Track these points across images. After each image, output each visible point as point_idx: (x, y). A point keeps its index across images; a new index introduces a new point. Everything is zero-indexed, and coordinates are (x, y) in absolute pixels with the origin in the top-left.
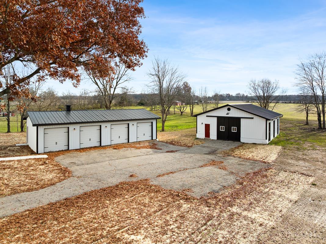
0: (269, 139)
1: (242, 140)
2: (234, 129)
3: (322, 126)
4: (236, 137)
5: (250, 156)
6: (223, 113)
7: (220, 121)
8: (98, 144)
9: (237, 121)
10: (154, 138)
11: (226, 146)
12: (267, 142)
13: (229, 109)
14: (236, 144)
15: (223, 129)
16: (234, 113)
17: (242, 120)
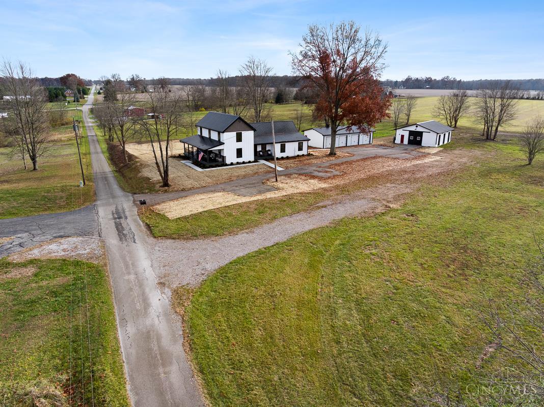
0: (439, 144)
1: (423, 145)
2: (418, 138)
3: (489, 137)
4: (419, 143)
5: (424, 151)
6: (413, 128)
7: (411, 133)
8: (345, 145)
9: (420, 134)
10: (371, 142)
11: (411, 147)
12: (437, 146)
13: (417, 127)
14: (419, 147)
15: (412, 137)
16: (419, 129)
17: (424, 133)
